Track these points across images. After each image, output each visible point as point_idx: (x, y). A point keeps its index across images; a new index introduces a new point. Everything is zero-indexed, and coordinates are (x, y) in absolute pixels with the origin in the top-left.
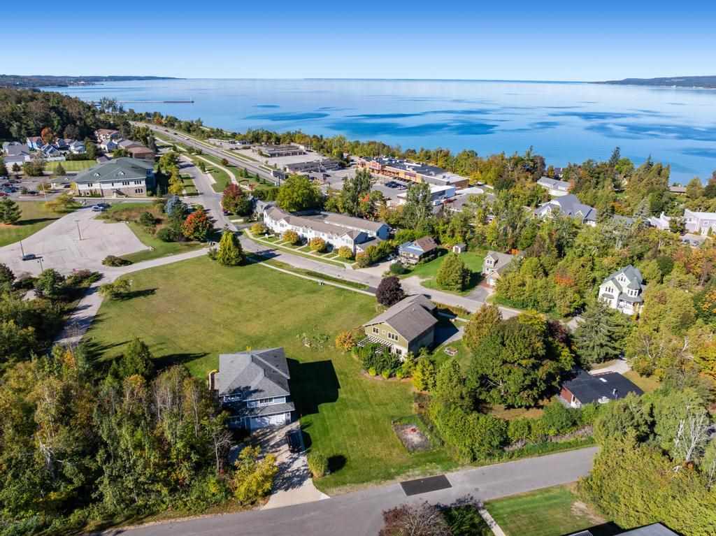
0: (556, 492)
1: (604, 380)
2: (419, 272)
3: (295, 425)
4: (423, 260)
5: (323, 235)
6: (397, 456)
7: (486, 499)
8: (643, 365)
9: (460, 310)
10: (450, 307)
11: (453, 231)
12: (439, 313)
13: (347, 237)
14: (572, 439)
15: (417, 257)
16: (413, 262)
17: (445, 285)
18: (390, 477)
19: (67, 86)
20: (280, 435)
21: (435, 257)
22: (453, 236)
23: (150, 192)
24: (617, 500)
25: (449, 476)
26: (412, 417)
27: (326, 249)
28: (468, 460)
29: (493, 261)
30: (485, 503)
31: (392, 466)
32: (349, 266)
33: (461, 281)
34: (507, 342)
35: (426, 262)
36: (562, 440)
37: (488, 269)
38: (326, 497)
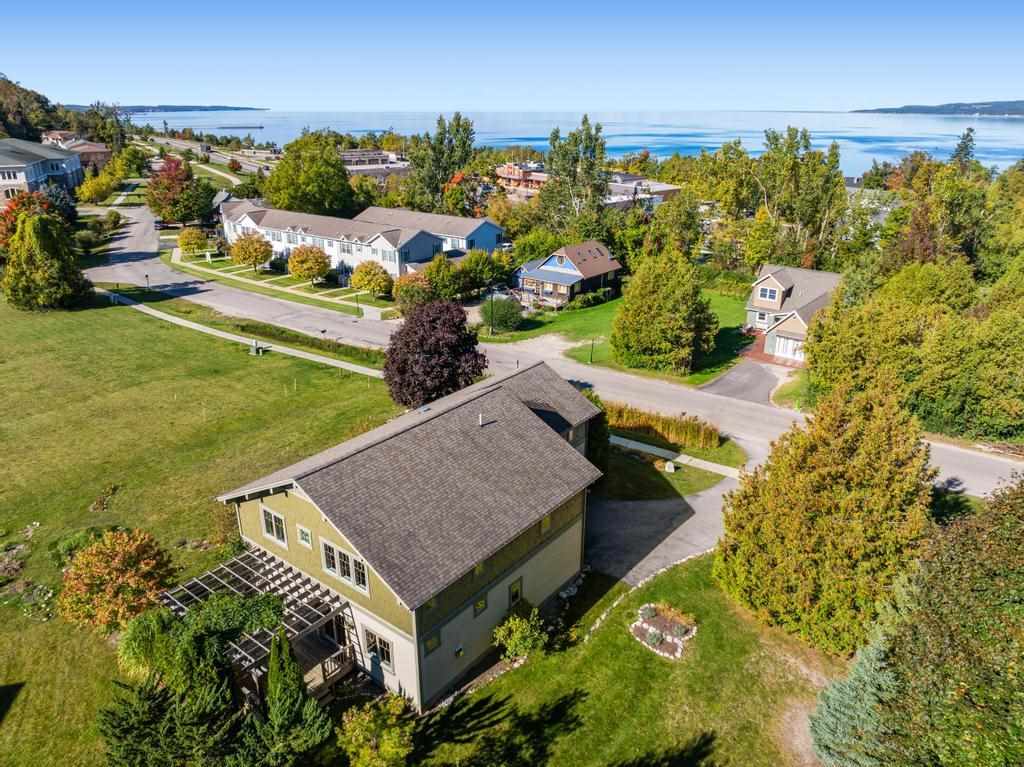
2: (566, 326)
4: (580, 298)
5: (331, 245)
9: (694, 428)
10: (658, 419)
11: (659, 241)
12: (614, 440)
13: (383, 244)
15: (563, 290)
16: (553, 302)
17: (639, 354)
27: (334, 279)
29: (780, 289)
32: (372, 311)
33: (690, 335)
35: (588, 304)
37: (762, 316)
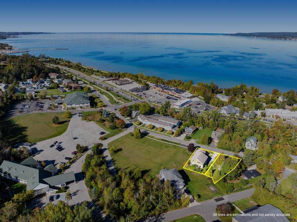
0: (246, 199)
1: (252, 172)
2: (193, 138)
3: (185, 188)
5: (161, 125)
6: (211, 194)
7: (233, 202)
8: (260, 167)
13: (169, 126)
14: (246, 187)
15: (191, 132)
16: (191, 134)
18: (211, 198)
19: (5, 38)
20: (183, 191)
21: (196, 132)
22: (199, 124)
23: (91, 106)
24: (259, 200)
25: (223, 197)
26: (210, 184)
27: (163, 130)
28: (226, 193)
29: (215, 134)
30: (233, 203)
31: (210, 196)
32: (172, 136)
33: (208, 142)
34: (231, 165)
35: (194, 134)
36: (245, 187)
37: (213, 136)
38: (200, 204)
